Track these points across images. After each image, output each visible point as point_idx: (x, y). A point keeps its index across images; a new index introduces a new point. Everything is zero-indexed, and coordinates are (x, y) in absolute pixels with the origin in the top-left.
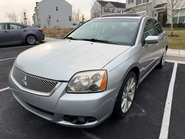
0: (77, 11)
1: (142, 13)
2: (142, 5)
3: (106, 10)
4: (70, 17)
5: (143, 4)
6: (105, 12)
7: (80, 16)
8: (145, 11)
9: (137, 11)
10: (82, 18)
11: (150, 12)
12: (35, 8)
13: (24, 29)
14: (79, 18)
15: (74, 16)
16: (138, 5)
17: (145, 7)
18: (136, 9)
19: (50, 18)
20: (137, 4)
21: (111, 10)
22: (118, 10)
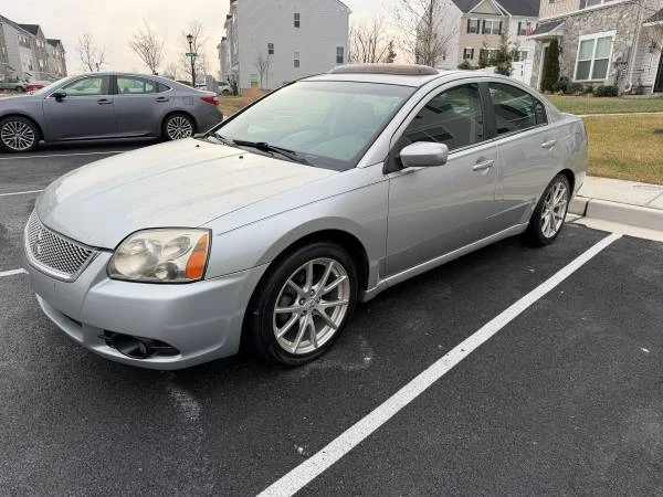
0: (370, 27)
1: (600, 39)
2: (601, 9)
3: (473, 25)
4: (340, 50)
5: (607, 4)
6: (468, 32)
7: (382, 45)
8: (613, 33)
9: (580, 32)
10: (387, 53)
11: (632, 35)
12: (228, 17)
13: (160, 95)
14: (377, 54)
15: (360, 45)
16: (587, 8)
17: (615, 15)
18: (577, 24)
19: (271, 52)
20: (582, 6)
21: (492, 23)
22: (520, 24)
